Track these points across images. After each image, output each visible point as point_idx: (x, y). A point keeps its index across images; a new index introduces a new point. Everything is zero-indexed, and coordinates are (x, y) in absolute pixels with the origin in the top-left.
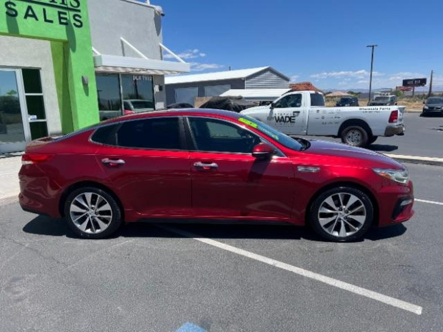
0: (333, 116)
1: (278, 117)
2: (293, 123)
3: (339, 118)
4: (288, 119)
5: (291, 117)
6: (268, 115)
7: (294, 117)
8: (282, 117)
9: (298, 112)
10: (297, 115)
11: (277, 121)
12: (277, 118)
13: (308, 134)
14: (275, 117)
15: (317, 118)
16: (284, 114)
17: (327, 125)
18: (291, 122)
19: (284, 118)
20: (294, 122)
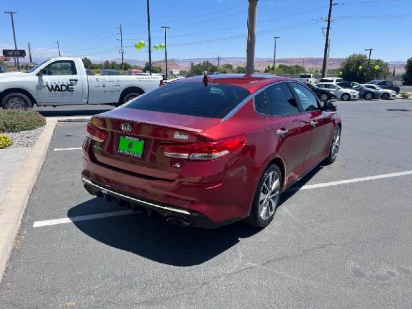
0: (114, 84)
1: (52, 86)
2: (71, 92)
3: (119, 86)
4: (64, 88)
5: (69, 85)
6: (37, 84)
7: (72, 85)
8: (57, 86)
9: (76, 81)
10: (76, 84)
11: (50, 90)
12: (50, 87)
13: (89, 103)
14: (47, 86)
15: (98, 86)
16: (59, 83)
17: (109, 93)
18: (69, 91)
19: (60, 87)
20: (73, 91)
